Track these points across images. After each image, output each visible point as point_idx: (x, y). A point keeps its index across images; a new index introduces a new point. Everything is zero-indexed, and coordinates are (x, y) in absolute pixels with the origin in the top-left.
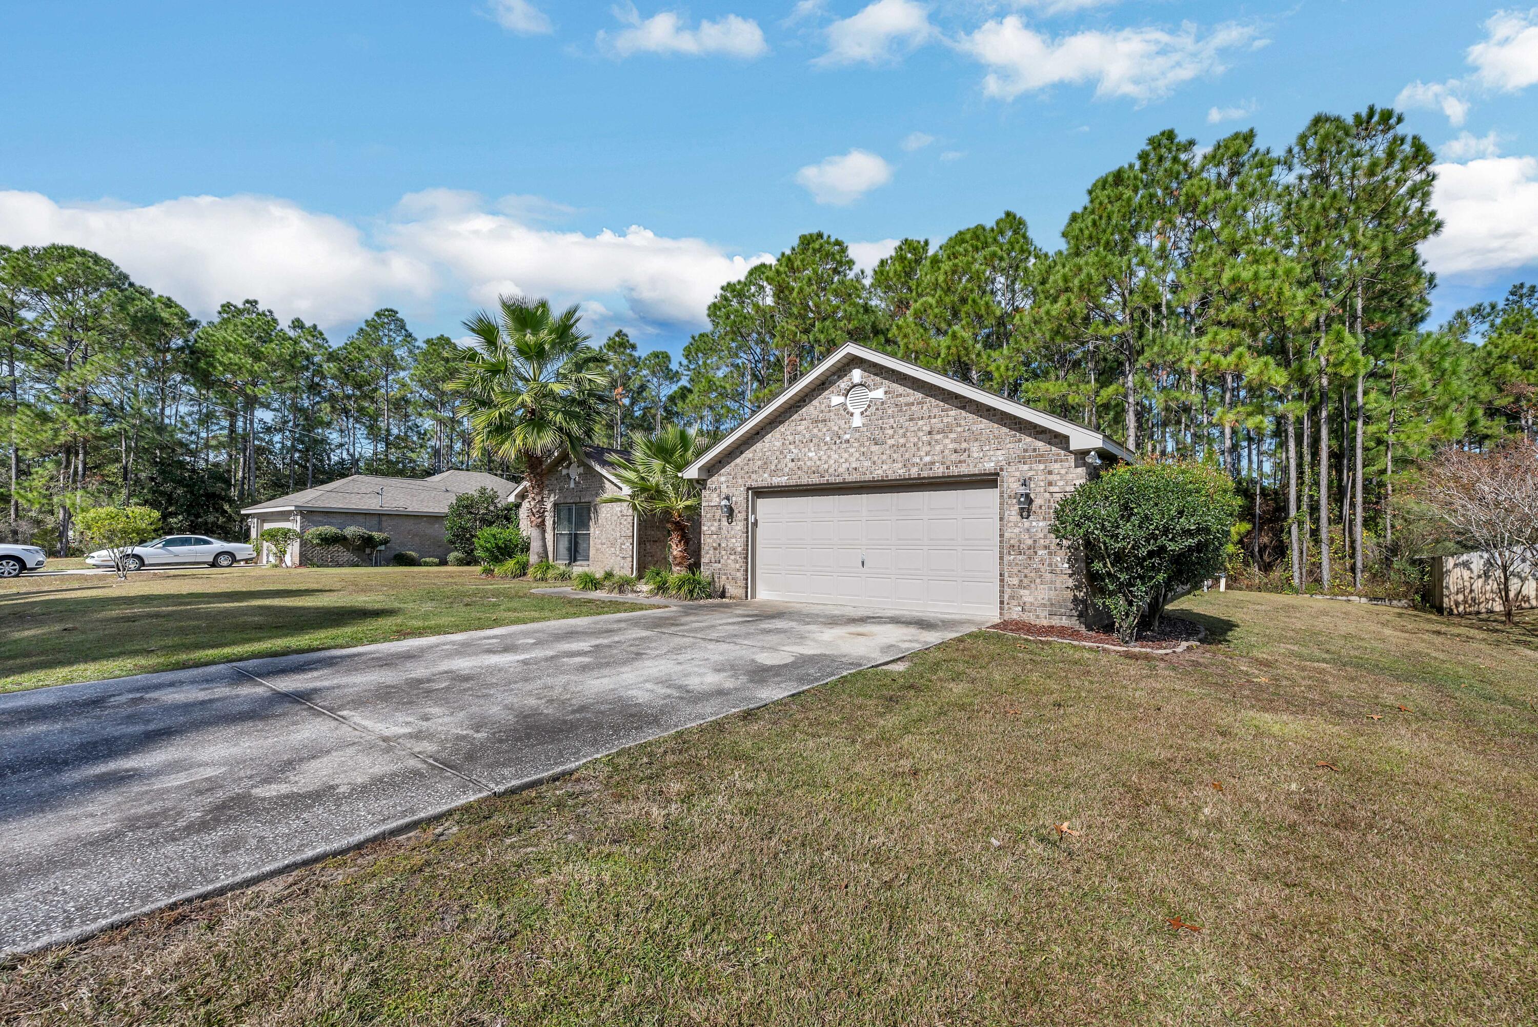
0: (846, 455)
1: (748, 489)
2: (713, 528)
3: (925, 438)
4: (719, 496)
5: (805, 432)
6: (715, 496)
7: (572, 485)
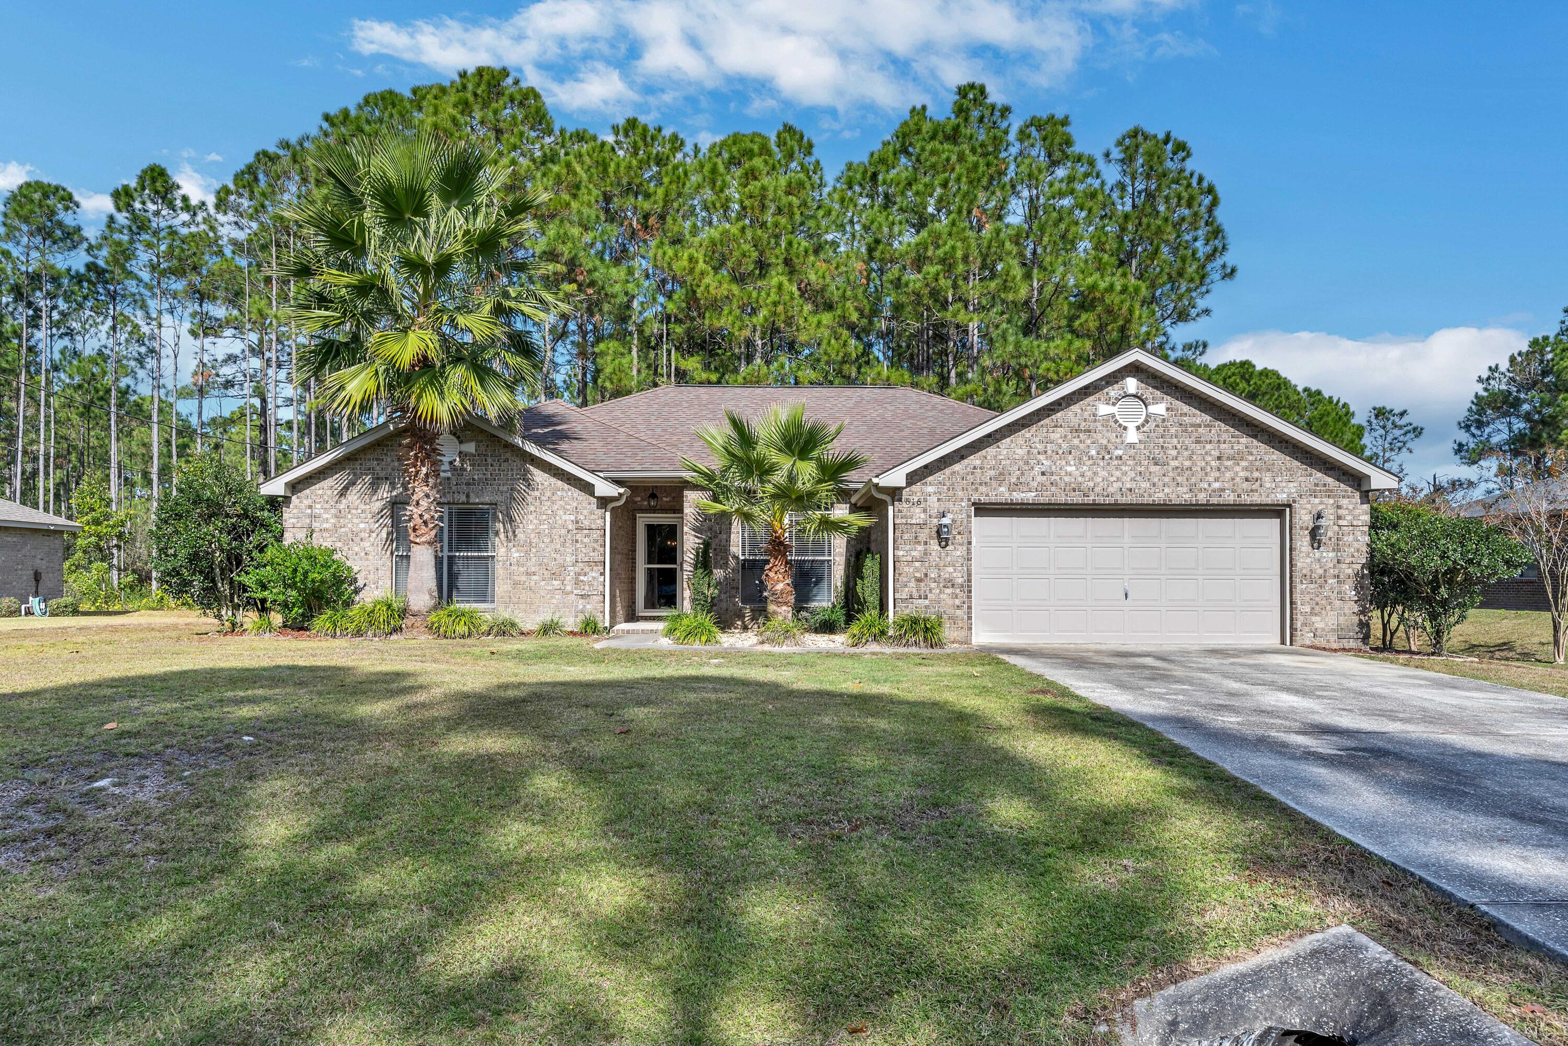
0: (1118, 474)
1: (974, 504)
2: (914, 553)
3: (1213, 463)
4: (925, 511)
5: (1060, 441)
6: (918, 510)
7: (446, 472)
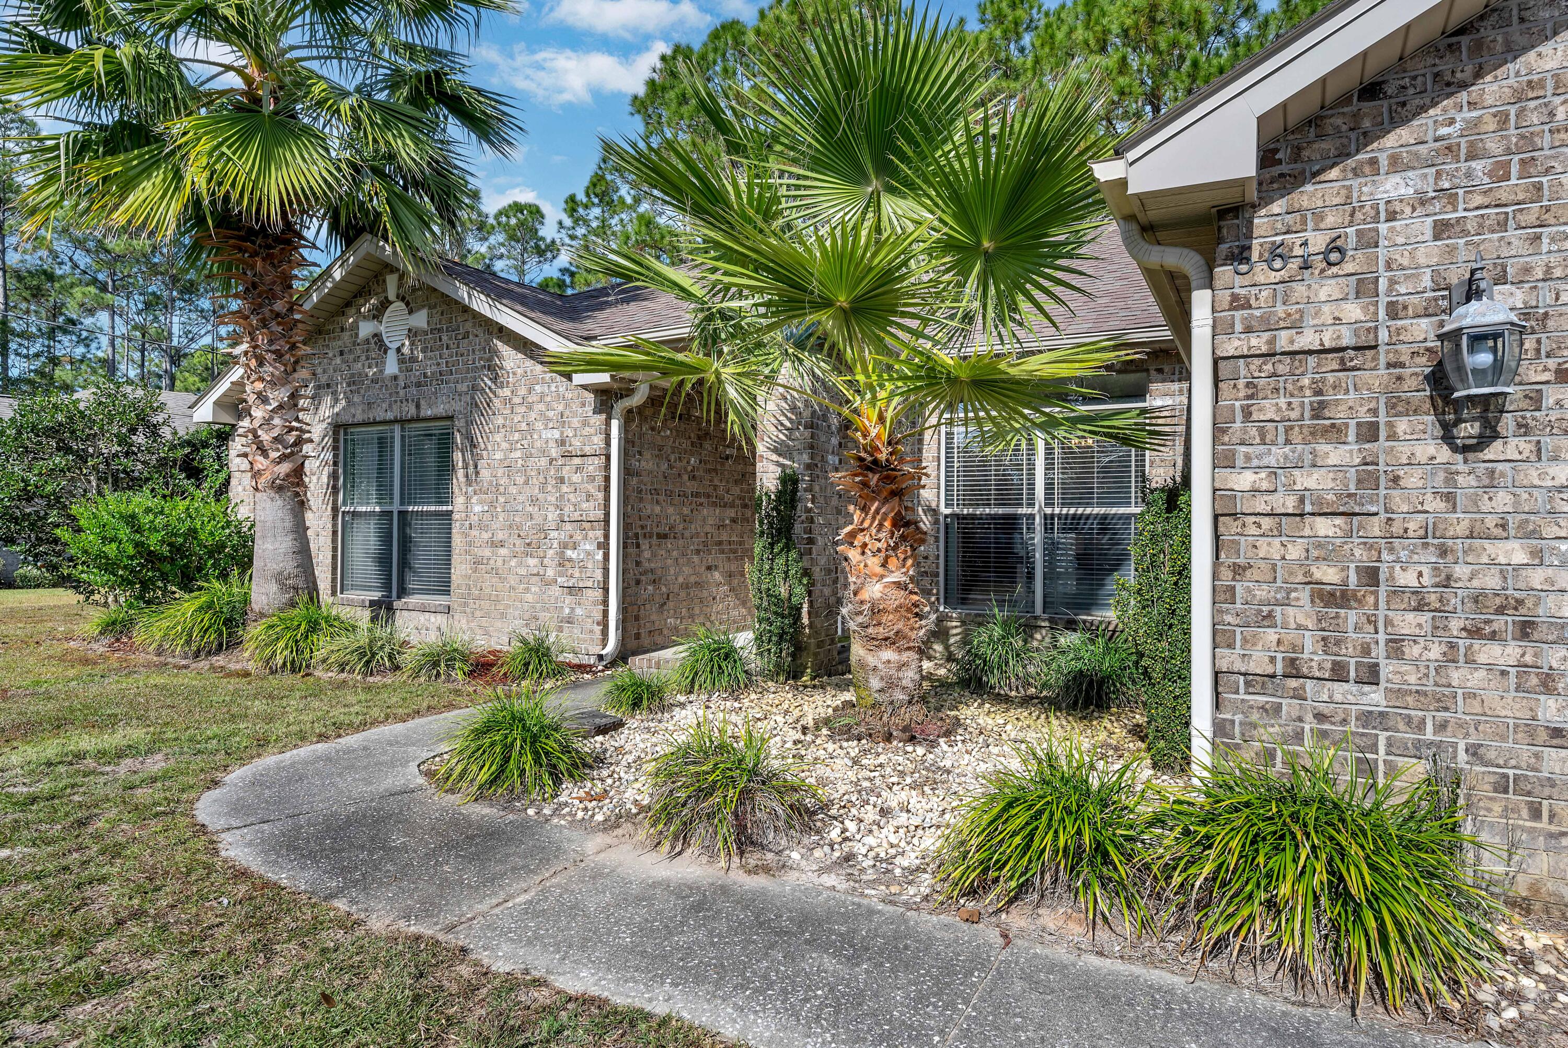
2: (1310, 480)
4: (1366, 287)
6: (1327, 289)
7: (391, 367)
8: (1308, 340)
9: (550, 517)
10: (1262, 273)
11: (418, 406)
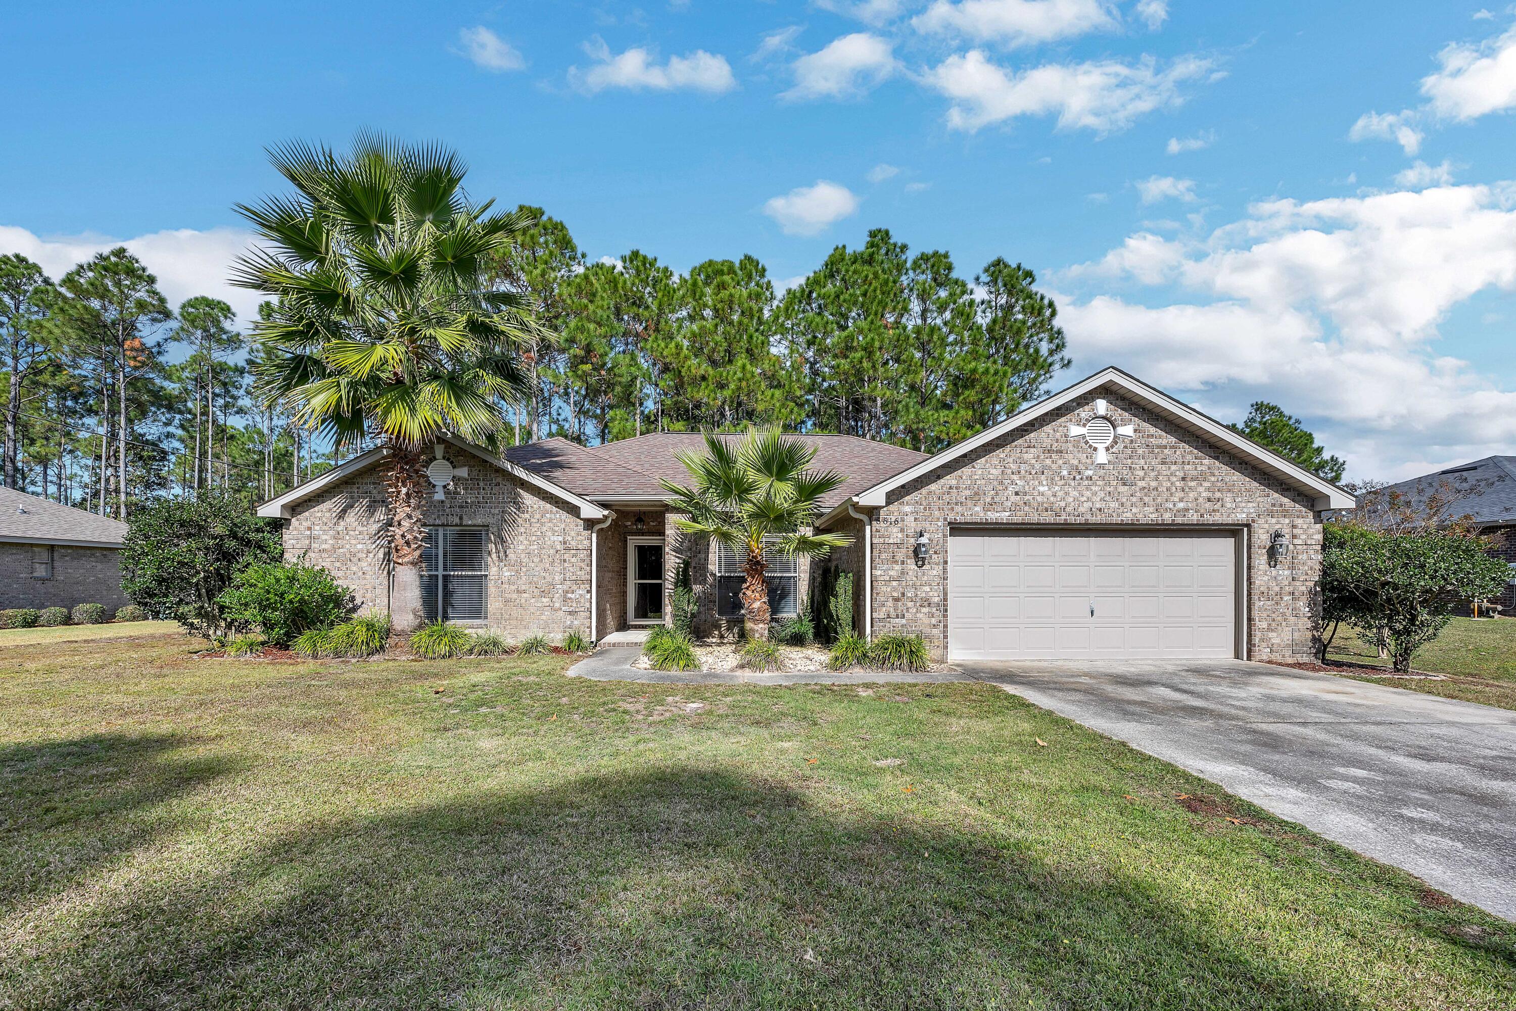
0: (1088, 494)
1: (950, 523)
2: (892, 573)
3: (1178, 484)
4: (902, 530)
5: (1033, 461)
6: (895, 530)
7: (439, 496)
8: (891, 541)
9: (557, 578)
10: (882, 524)
11: (461, 518)
